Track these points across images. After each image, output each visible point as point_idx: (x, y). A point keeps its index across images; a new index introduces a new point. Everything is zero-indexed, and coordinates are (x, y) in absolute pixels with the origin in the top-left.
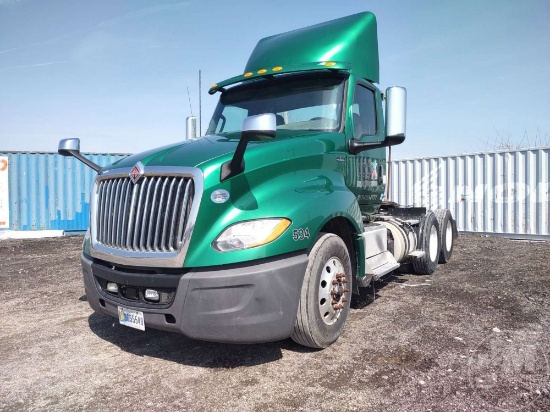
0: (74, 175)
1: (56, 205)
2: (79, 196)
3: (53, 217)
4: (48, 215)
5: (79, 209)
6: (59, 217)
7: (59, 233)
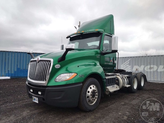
0: (14, 59)
1: (8, 68)
2: (16, 66)
3: (7, 72)
4: (5, 72)
5: (16, 70)
6: (9, 72)
7: (9, 78)
